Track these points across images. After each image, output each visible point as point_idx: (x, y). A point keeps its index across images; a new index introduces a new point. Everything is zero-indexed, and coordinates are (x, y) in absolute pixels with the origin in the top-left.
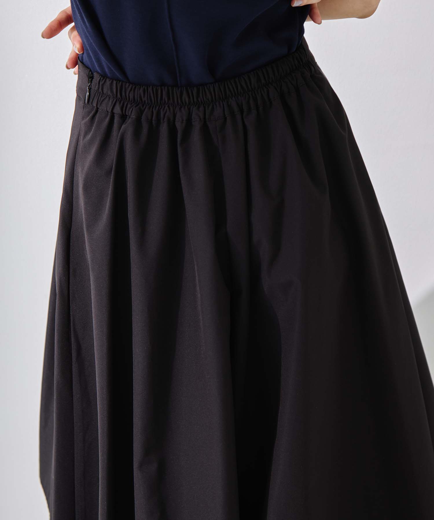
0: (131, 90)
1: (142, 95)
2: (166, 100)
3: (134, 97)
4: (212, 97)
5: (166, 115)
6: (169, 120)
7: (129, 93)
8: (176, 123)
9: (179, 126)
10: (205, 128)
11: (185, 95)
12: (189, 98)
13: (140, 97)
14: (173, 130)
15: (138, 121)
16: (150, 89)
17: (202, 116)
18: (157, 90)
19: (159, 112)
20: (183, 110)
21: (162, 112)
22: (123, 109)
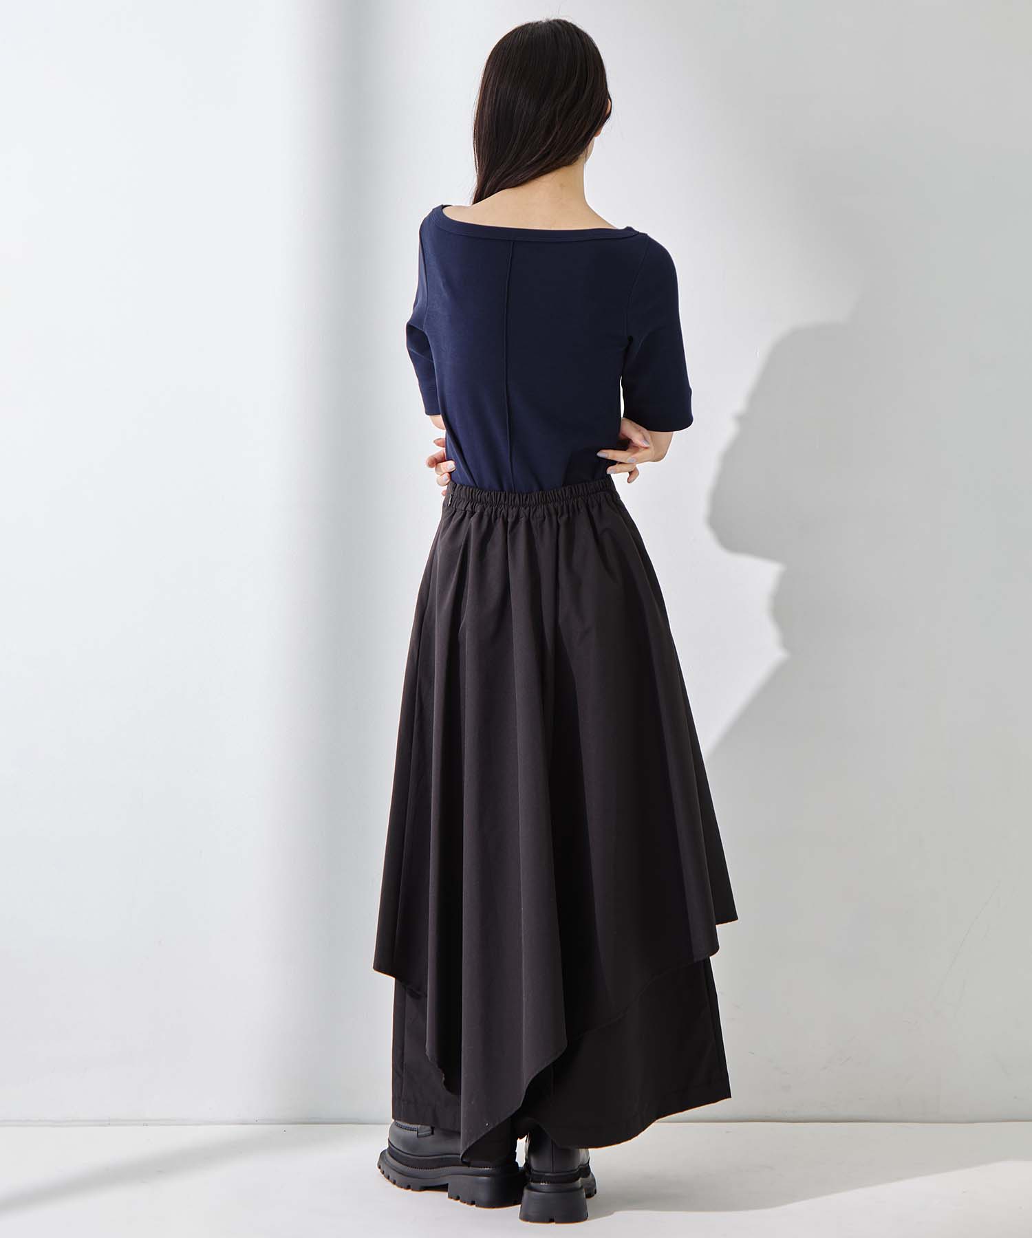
2: (503, 501)
5: (502, 512)
6: (503, 516)
8: (508, 519)
9: (510, 520)
10: (528, 523)
11: (517, 498)
12: (520, 501)
14: (505, 523)
15: (481, 516)
16: (492, 493)
17: (527, 514)
18: (497, 494)
19: (497, 509)
20: (514, 509)
21: (499, 510)
22: (472, 507)
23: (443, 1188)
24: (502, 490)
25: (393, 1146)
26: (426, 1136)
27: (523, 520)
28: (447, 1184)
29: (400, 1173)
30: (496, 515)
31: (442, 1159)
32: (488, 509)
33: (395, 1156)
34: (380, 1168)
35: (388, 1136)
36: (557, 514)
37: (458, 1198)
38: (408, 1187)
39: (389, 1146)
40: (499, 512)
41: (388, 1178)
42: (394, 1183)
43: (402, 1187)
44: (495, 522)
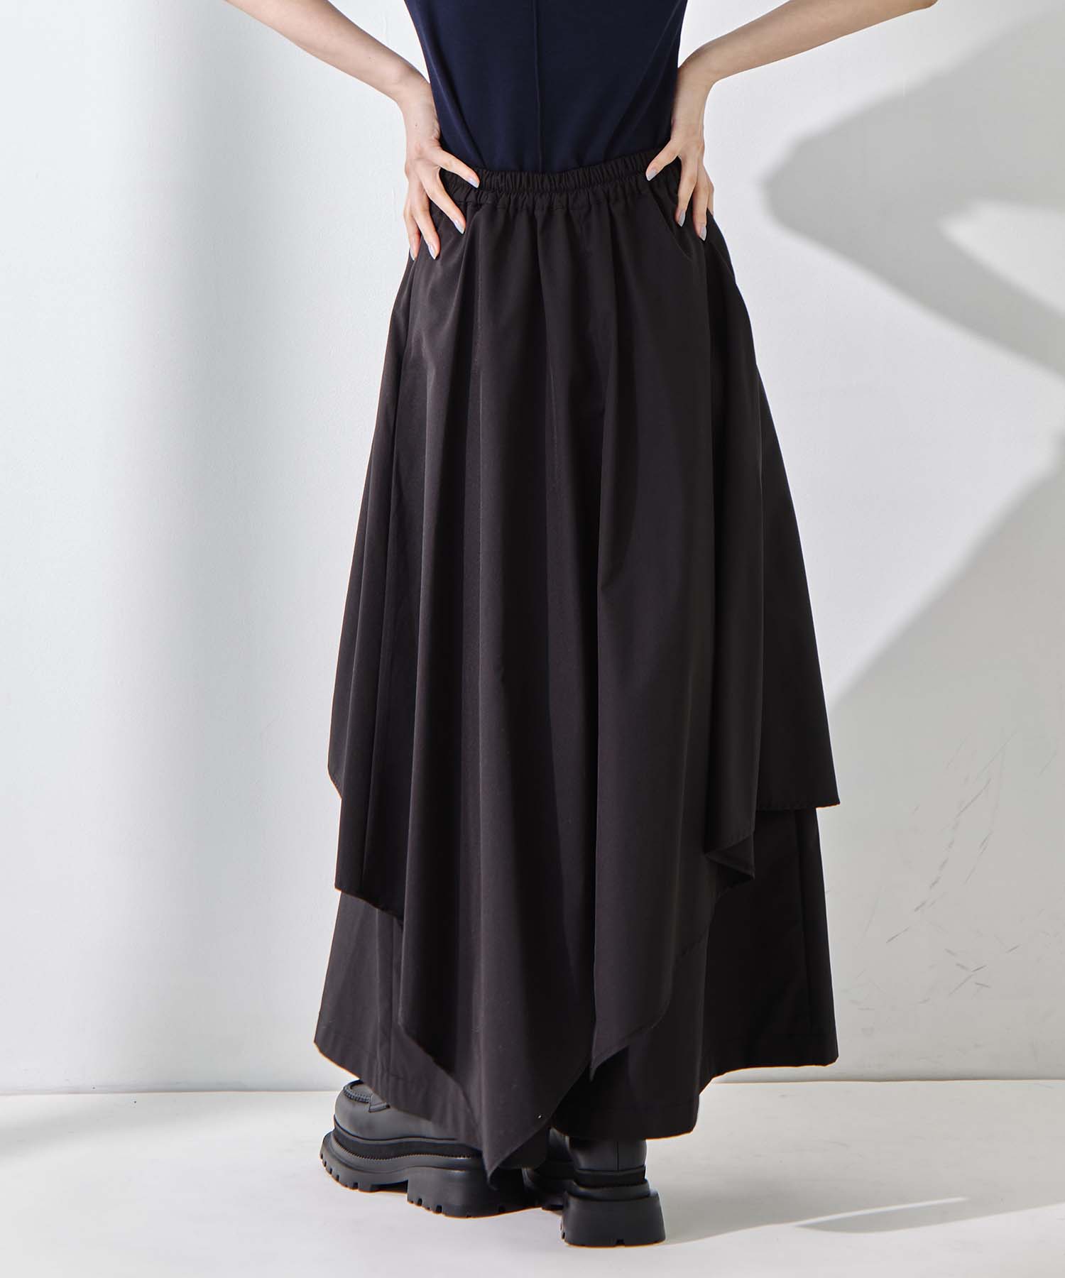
0: (488, 176)
1: (500, 181)
2: (526, 187)
3: (491, 183)
4: (575, 181)
5: (525, 204)
6: (528, 209)
7: (486, 179)
8: (535, 213)
9: (539, 215)
10: (568, 216)
11: (546, 181)
12: (551, 185)
13: (498, 183)
14: (532, 220)
15: (494, 208)
16: (508, 176)
17: (565, 204)
18: (515, 176)
19: (516, 200)
20: (543, 197)
21: (520, 199)
22: (477, 196)
23: (401, 1187)
24: (522, 170)
25: (340, 1127)
26: (380, 1110)
27: (559, 215)
28: (406, 1182)
29: (346, 1165)
30: (516, 210)
31: (401, 1143)
32: (503, 199)
33: (340, 1140)
34: (322, 1157)
35: (334, 1112)
36: (608, 201)
37: (419, 1203)
38: (355, 1186)
39: (335, 1128)
40: (520, 204)
41: (331, 1172)
42: (337, 1179)
43: (346, 1186)
44: (514, 217)
